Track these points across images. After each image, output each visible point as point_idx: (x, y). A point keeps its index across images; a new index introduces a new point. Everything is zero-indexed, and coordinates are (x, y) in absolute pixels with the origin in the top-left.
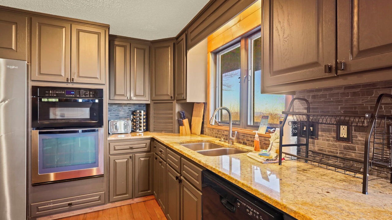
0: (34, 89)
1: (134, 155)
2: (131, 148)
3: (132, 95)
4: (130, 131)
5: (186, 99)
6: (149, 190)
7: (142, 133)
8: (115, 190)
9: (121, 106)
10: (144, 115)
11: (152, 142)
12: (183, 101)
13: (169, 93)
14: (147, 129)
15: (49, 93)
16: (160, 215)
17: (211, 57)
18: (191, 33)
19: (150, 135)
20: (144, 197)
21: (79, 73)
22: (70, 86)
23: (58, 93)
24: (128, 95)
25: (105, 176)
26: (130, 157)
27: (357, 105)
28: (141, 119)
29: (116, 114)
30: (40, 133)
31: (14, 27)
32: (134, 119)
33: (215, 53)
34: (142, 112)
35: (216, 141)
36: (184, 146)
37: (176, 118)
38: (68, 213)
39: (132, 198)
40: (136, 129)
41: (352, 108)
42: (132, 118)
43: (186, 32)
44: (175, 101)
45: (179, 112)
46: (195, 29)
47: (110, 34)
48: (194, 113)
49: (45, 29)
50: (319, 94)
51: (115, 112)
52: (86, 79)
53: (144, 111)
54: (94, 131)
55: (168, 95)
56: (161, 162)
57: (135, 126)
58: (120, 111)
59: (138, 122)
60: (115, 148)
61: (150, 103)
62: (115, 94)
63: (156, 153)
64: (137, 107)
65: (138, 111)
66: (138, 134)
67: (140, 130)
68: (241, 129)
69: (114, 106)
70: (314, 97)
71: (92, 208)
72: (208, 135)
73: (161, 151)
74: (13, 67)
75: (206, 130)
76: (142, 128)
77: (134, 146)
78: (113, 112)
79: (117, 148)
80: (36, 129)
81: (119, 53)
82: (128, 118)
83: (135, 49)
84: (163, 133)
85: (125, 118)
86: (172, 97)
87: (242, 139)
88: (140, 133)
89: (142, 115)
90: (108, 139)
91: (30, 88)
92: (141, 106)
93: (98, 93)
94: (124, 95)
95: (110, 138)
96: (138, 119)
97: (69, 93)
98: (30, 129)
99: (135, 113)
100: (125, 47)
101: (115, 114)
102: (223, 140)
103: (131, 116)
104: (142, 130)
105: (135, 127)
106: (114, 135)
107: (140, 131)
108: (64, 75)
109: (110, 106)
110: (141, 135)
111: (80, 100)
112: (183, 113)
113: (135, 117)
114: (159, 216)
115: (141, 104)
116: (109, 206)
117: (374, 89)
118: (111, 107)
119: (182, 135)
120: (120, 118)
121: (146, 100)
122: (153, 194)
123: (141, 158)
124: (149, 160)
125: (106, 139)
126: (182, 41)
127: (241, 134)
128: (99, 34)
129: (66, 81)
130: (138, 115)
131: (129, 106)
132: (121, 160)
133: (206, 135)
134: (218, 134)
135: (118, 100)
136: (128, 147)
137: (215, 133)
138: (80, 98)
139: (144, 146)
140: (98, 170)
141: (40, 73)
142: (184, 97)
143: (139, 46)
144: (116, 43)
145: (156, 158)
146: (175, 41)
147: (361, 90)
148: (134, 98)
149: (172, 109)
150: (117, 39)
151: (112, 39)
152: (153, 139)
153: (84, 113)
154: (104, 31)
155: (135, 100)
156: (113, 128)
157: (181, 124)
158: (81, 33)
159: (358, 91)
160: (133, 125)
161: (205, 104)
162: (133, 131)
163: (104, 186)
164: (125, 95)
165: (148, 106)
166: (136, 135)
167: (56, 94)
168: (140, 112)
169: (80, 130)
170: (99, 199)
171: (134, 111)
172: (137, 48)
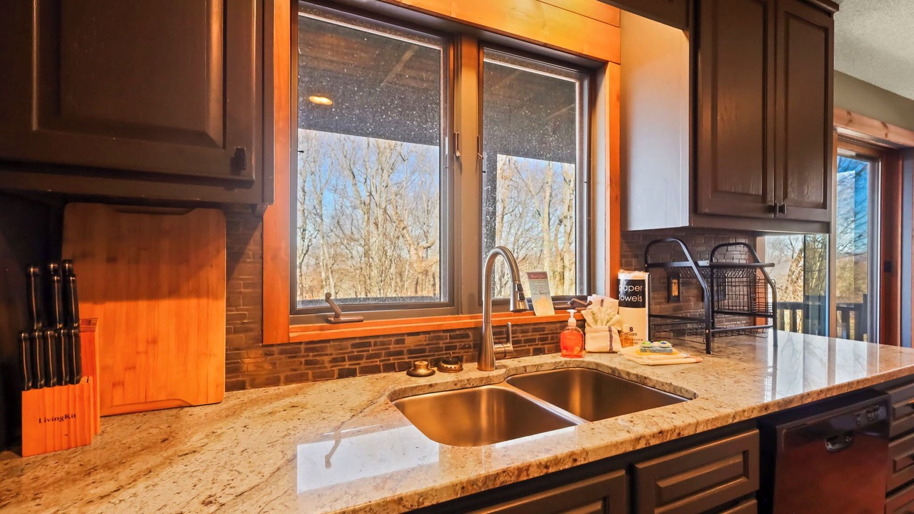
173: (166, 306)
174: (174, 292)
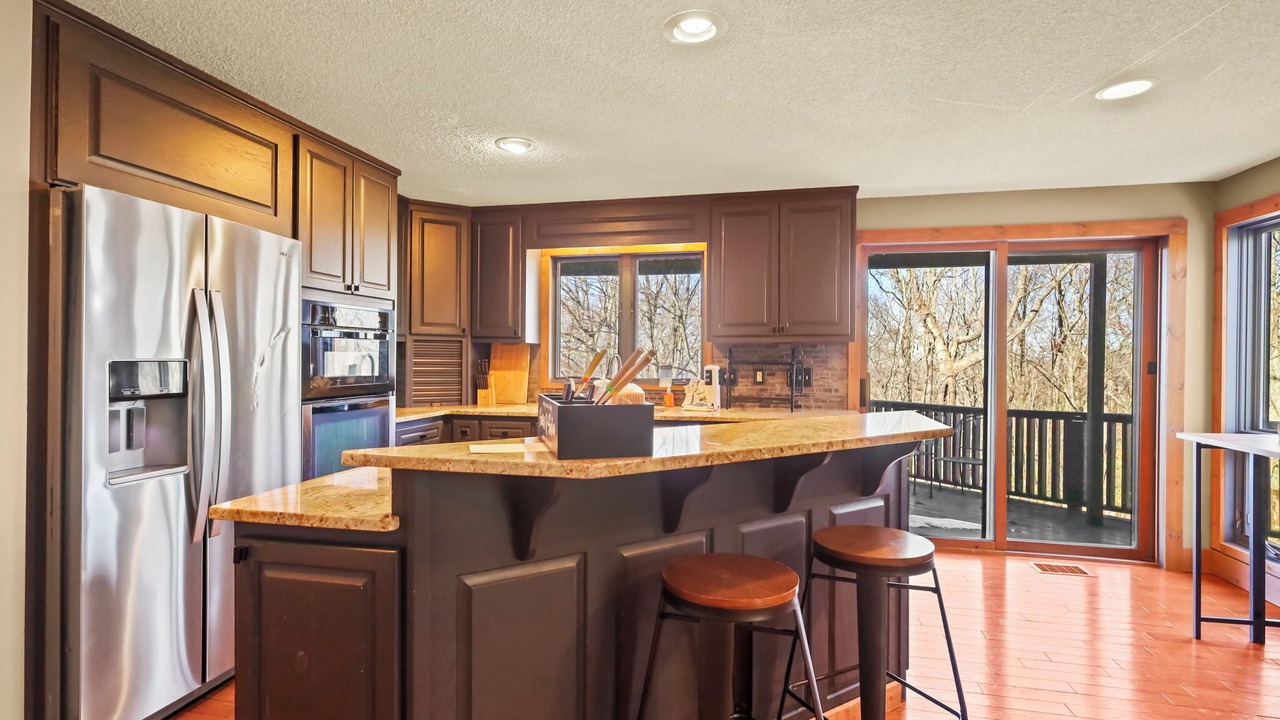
5: (521, 338)
13: (457, 323)
17: (550, 265)
33: (555, 259)
37: (471, 374)
44: (469, 338)
55: (454, 325)
86: (464, 331)
91: (301, 304)
108: (343, 278)
119: (486, 405)
129: (347, 291)
141: (311, 271)
146: (471, 216)
149: (459, 355)
152: (448, 419)
157: (481, 385)
173: (513, 373)
174: (515, 369)
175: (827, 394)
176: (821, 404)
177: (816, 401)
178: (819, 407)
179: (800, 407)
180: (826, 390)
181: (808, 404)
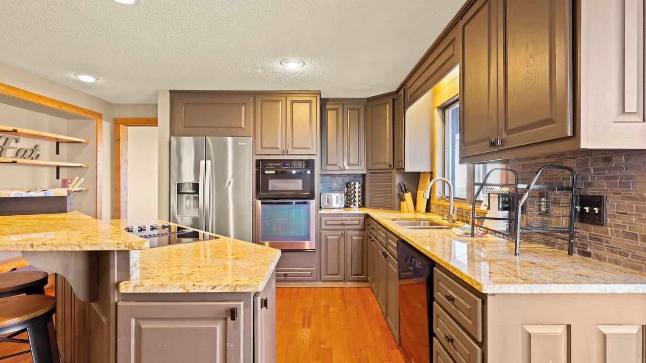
0: (258, 162)
1: (346, 233)
2: (343, 225)
3: (345, 164)
4: (343, 206)
5: (404, 168)
6: (362, 275)
7: (357, 209)
8: (326, 269)
9: (335, 177)
10: (359, 188)
11: (366, 219)
12: (402, 171)
13: (387, 161)
14: (363, 205)
15: (268, 166)
16: (373, 301)
17: (437, 115)
18: (409, 88)
19: (363, 211)
20: (358, 283)
21: (292, 144)
22: (285, 157)
23: (276, 166)
24: (341, 165)
25: (316, 250)
26: (342, 234)
27: (553, 175)
28: (356, 193)
29: (329, 186)
30: (262, 203)
31: (243, 107)
32: (348, 192)
33: (444, 108)
34: (357, 183)
35: (436, 220)
36: (398, 223)
37: (397, 192)
38: (283, 283)
39: (344, 281)
40: (350, 204)
41: (549, 179)
42: (346, 191)
43: (405, 87)
44: (395, 170)
45: (399, 184)
46: (413, 84)
47: (322, 97)
48: (420, 185)
49: (265, 105)
50: (526, 163)
51: (327, 184)
52: (299, 150)
53: (359, 183)
54: (306, 203)
55: (386, 163)
56: (373, 241)
57: (350, 200)
58: (333, 183)
59: (352, 196)
60: (326, 222)
61: (365, 173)
62: (327, 164)
63: (370, 233)
64: (352, 178)
65: (352, 183)
66: (352, 209)
67: (355, 205)
68: (466, 205)
69: (327, 177)
70: (523, 166)
71: (304, 283)
72: (435, 214)
73: (373, 228)
74: (243, 144)
75: (433, 207)
76: (357, 203)
77: (346, 222)
78: (325, 183)
79: (328, 222)
80: (259, 200)
81: (331, 116)
82: (341, 191)
83: (349, 110)
84: (381, 209)
85: (339, 191)
86: (390, 166)
87: (465, 217)
88: (355, 209)
89: (357, 187)
90: (320, 212)
91: (255, 161)
92: (356, 177)
93: (310, 164)
94: (336, 164)
95: (323, 212)
96: (352, 192)
97: (284, 165)
98: (255, 199)
99: (349, 185)
100: (337, 110)
101: (327, 187)
102: (446, 218)
103: (345, 189)
104: (357, 205)
105: (349, 202)
106: (326, 209)
107: (355, 207)
108: (280, 148)
109: (323, 177)
110: (356, 210)
111: (294, 172)
112: (404, 185)
113: (349, 189)
114: (371, 302)
115: (356, 174)
116: (320, 284)
117: (564, 159)
118: (323, 179)
119: (403, 212)
120: (333, 191)
121: (361, 170)
122: (367, 281)
123: (354, 236)
124: (362, 239)
125: (318, 212)
126: (401, 98)
127: (465, 211)
128: (310, 102)
129: (282, 153)
130: (352, 187)
131: (343, 177)
132: (334, 237)
133: (432, 213)
134: (443, 212)
135: (331, 170)
136: (339, 223)
137: (441, 211)
138: (293, 169)
139: (357, 223)
140: (310, 245)
141: (262, 148)
142: (402, 166)
143: (352, 107)
144: (328, 106)
145: (370, 237)
146: (394, 96)
147: (556, 159)
148: (348, 168)
149: (391, 180)
150: (328, 103)
151: (324, 102)
152: (367, 216)
153: (297, 185)
154: (315, 98)
155: (348, 170)
156: (325, 201)
157: (402, 199)
158: (294, 104)
159: (554, 160)
160: (347, 199)
161: (431, 173)
162: (347, 206)
163: (316, 261)
164: (338, 165)
165: (364, 175)
166: (350, 210)
167: (274, 166)
168: (355, 184)
169: (294, 202)
170: (311, 275)
171: (348, 183)
172: (350, 109)
175: (628, 242)
176: (618, 257)
177: (612, 250)
178: (616, 262)
179: (588, 255)
180: (627, 235)
181: (599, 253)
